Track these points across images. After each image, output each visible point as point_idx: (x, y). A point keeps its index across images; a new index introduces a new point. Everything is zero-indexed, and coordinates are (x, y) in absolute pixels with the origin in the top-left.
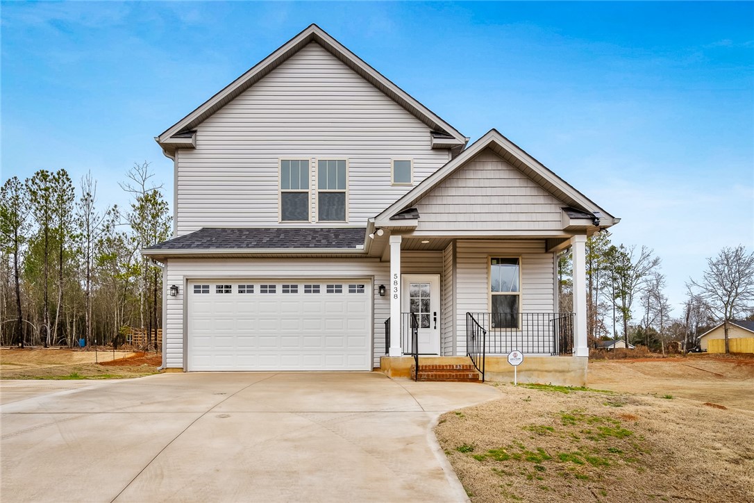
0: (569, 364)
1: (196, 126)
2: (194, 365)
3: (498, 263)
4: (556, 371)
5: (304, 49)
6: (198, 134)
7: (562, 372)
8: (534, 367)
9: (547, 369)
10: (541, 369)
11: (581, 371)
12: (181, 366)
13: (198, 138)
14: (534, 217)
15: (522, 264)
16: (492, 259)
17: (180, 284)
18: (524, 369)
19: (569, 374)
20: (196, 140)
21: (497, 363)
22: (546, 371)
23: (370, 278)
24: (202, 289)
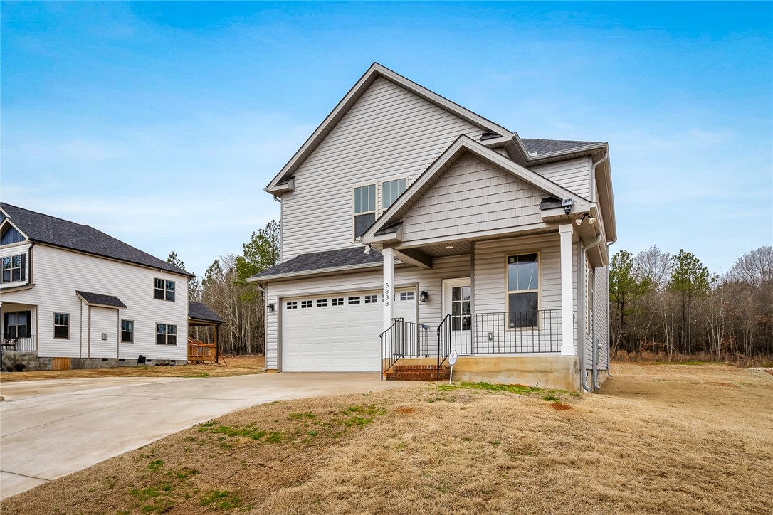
0: (551, 363)
1: (294, 172)
2: (287, 367)
3: (515, 261)
4: (538, 371)
5: (372, 86)
6: (295, 179)
7: (545, 372)
8: (513, 367)
9: (527, 369)
10: (522, 369)
11: (565, 371)
12: (276, 367)
13: (296, 182)
14: (514, 213)
15: (542, 259)
16: (509, 257)
17: (275, 303)
18: (503, 369)
19: (551, 375)
20: (294, 184)
21: (477, 363)
22: (527, 371)
23: (415, 285)
24: (292, 306)
